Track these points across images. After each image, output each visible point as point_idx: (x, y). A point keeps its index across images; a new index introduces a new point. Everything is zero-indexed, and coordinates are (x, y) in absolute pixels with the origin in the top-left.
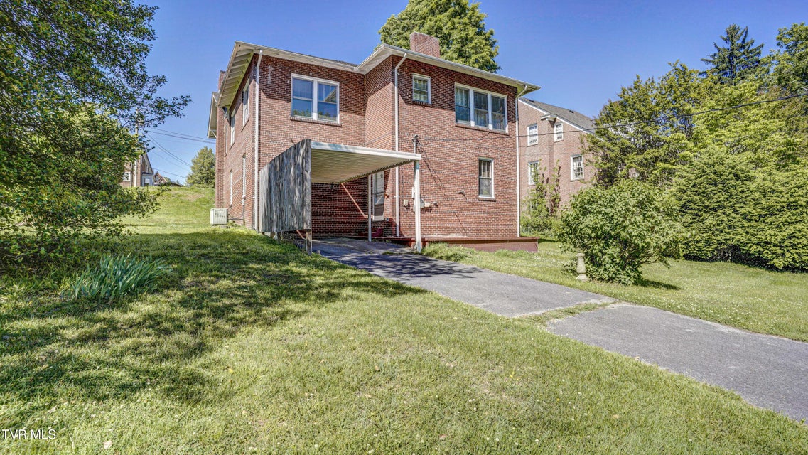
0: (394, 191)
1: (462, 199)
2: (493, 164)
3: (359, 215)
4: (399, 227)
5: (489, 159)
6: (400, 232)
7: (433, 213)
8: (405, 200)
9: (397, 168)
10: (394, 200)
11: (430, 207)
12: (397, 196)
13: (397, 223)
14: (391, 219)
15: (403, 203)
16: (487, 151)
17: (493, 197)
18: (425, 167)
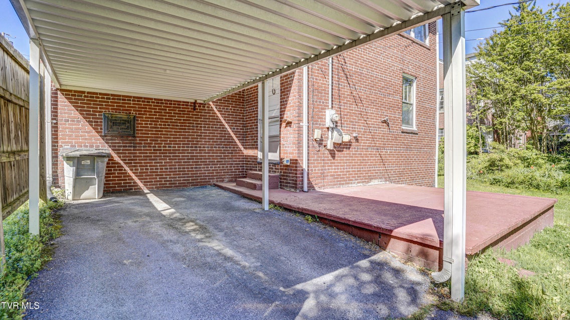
0: (300, 115)
1: (385, 129)
2: (415, 84)
3: (236, 150)
4: (308, 173)
5: (411, 78)
6: (309, 183)
7: (352, 151)
8: (316, 131)
9: (305, 68)
10: (300, 128)
11: (350, 142)
12: (305, 124)
13: (305, 166)
14: (295, 162)
15: (313, 134)
16: (410, 67)
17: (414, 128)
18: (343, 79)
